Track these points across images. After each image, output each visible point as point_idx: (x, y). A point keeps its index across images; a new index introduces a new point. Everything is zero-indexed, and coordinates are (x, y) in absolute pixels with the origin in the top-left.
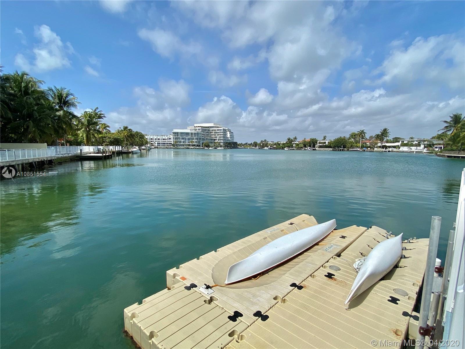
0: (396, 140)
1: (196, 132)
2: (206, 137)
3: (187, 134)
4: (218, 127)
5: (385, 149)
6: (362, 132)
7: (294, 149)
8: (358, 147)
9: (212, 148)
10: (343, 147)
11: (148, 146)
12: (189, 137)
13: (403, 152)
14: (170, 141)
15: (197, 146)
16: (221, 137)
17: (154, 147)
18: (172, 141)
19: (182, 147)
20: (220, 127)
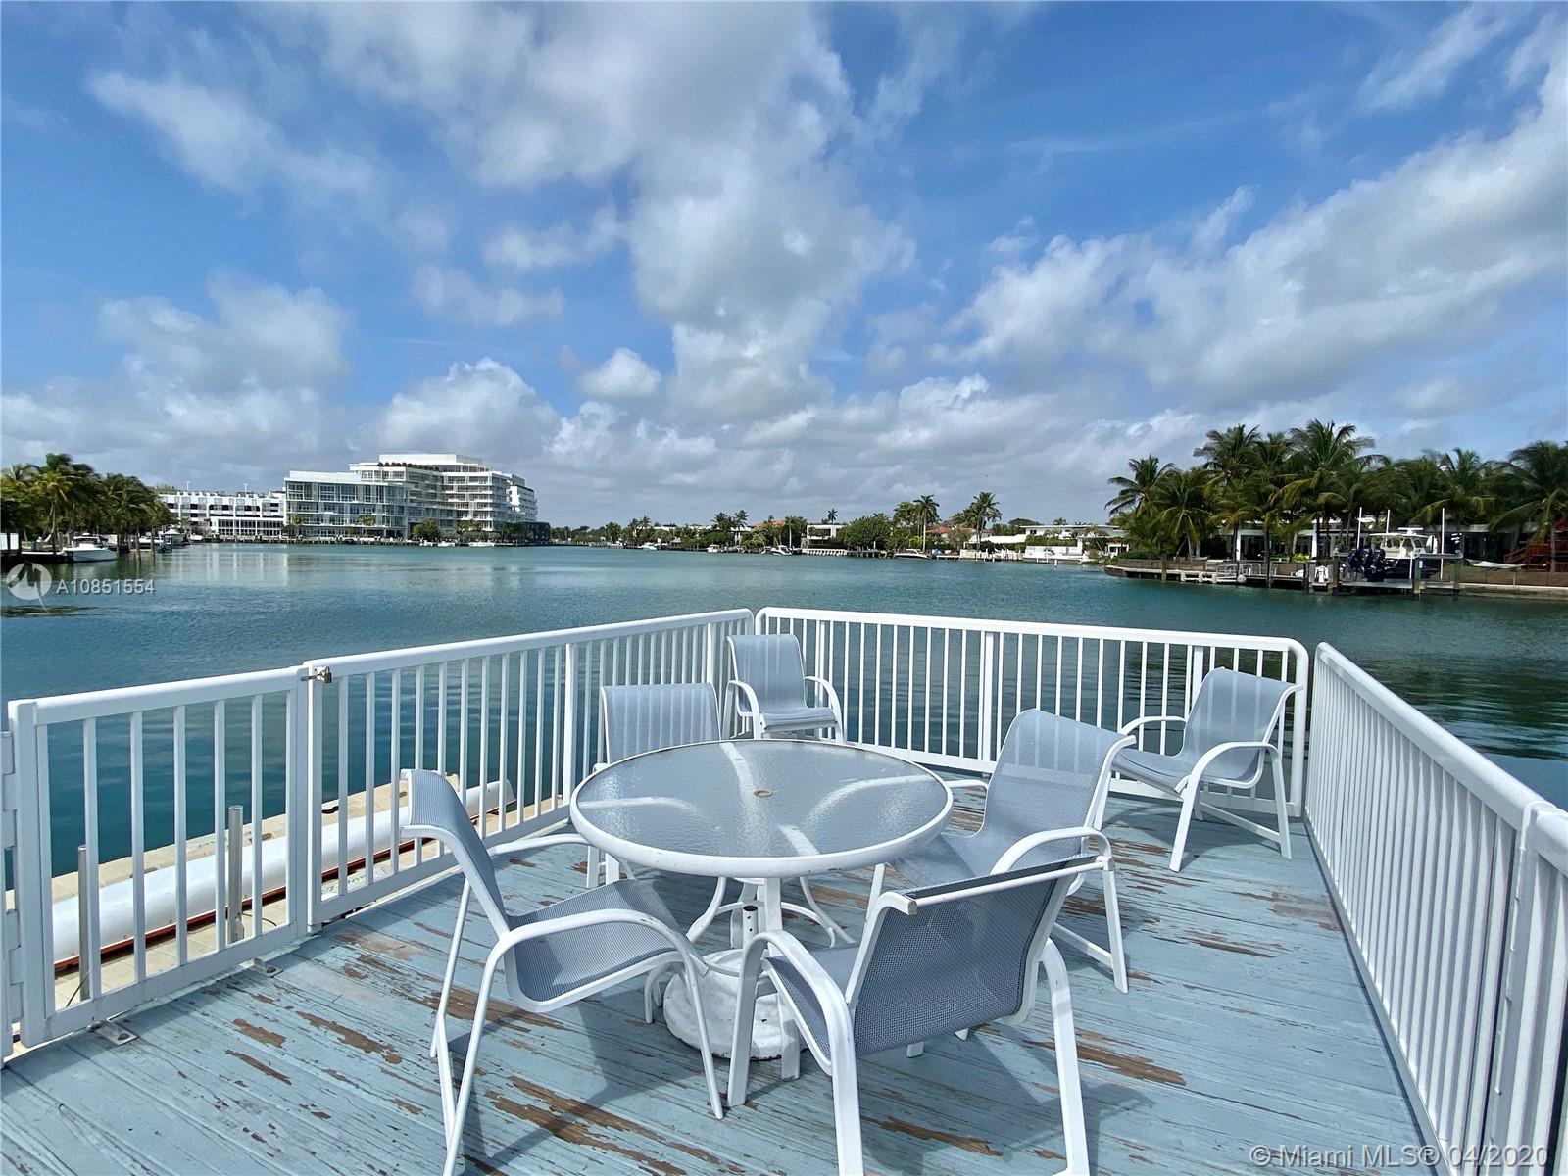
0: (1017, 527)
1: (387, 484)
2: (427, 502)
3: (348, 489)
4: (473, 469)
5: (987, 553)
6: (927, 501)
7: (736, 551)
8: (915, 546)
9: (447, 544)
10: (877, 547)
11: (172, 531)
12: (356, 501)
13: (1033, 561)
14: (273, 513)
15: (390, 534)
16: (486, 504)
17: (199, 538)
18: (284, 516)
19: (328, 539)
20: (482, 470)
